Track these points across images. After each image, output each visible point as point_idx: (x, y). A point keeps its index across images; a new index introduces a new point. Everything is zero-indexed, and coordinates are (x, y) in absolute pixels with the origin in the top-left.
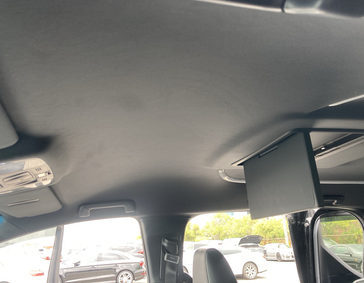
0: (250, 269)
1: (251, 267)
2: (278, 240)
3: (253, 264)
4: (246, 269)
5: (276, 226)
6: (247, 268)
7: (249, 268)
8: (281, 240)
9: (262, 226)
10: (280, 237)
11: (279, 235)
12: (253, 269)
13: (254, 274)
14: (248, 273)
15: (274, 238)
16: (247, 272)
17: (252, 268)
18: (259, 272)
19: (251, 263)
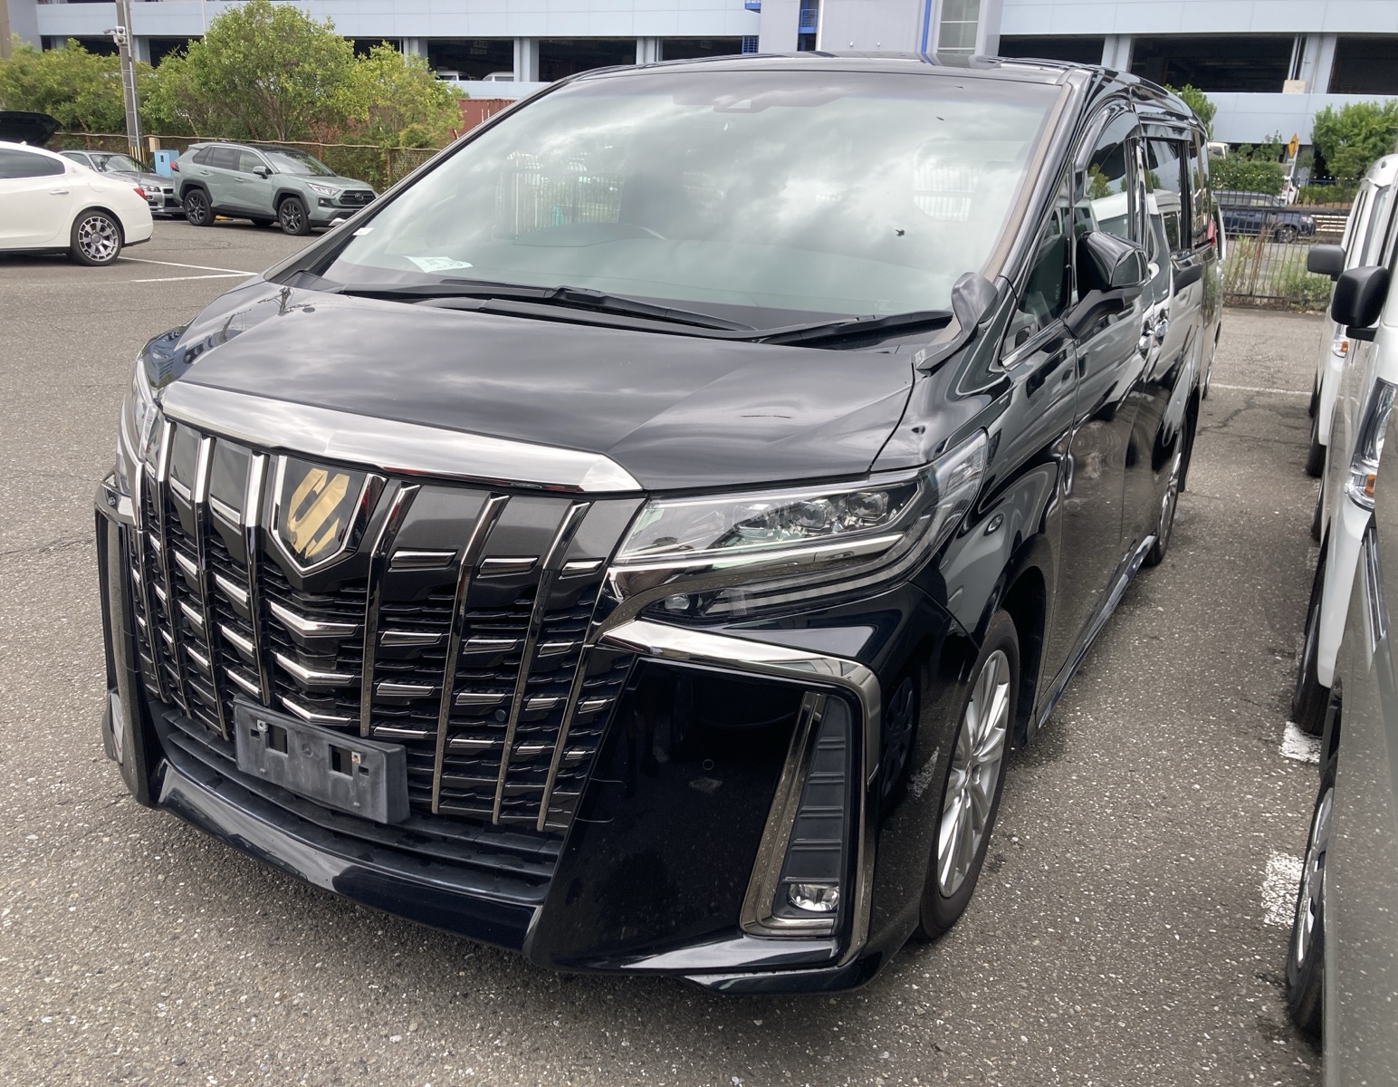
0: (97, 233)
1: (99, 224)
2: (91, 141)
3: (108, 216)
4: (82, 230)
5: (87, 85)
6: (88, 228)
7: (93, 227)
8: (102, 142)
9: (21, 76)
10: (99, 130)
11: (96, 122)
12: (108, 232)
13: (109, 250)
14: (89, 245)
15: (73, 131)
16: (85, 240)
17: (103, 229)
18: (126, 242)
19: (102, 213)
